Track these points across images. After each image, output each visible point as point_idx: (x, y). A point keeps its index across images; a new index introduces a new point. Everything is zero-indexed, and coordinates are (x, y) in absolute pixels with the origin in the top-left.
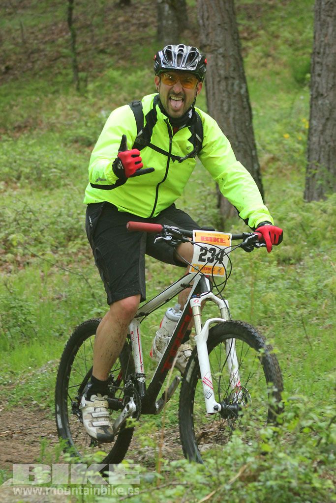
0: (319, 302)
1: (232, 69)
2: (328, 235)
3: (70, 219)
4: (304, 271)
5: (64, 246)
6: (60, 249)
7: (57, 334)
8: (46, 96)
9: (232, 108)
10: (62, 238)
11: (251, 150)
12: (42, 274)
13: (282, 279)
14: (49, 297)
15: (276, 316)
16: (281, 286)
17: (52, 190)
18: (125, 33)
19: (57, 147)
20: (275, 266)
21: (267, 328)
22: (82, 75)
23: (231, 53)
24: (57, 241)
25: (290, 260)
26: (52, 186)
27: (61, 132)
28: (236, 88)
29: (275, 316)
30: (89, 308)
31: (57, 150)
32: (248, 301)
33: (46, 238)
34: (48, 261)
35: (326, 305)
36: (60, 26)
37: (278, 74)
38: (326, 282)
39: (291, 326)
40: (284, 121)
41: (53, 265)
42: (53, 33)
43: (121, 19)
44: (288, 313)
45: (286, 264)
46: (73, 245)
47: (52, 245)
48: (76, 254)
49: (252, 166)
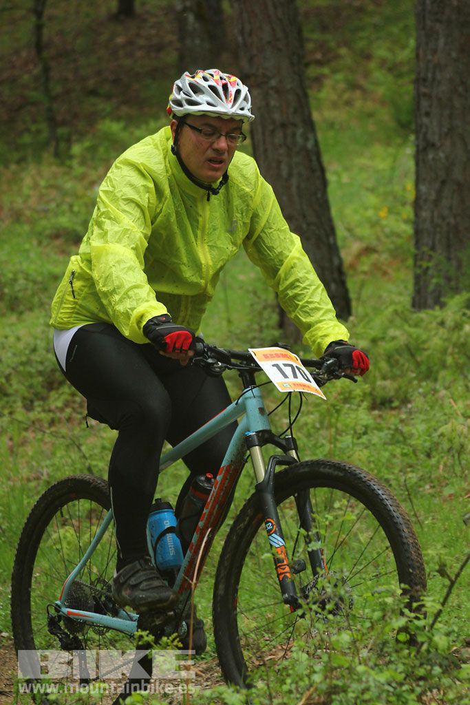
0: (433, 461)
1: (291, 110)
2: (449, 360)
5: (44, 399)
6: (36, 403)
8: (6, 167)
9: (295, 171)
10: (39, 387)
11: (328, 236)
12: (10, 443)
13: (380, 429)
14: (22, 478)
16: (375, 440)
17: (21, 313)
18: (127, 62)
19: (27, 246)
20: (364, 409)
22: (62, 131)
23: (289, 86)
24: (32, 391)
25: (391, 401)
26: (21, 308)
27: (31, 222)
28: (300, 140)
31: (27, 251)
33: (15, 386)
34: (20, 422)
35: (445, 465)
36: (24, 54)
37: (371, 115)
38: (442, 430)
40: (382, 190)
41: (26, 430)
42: (14, 67)
43: (120, 40)
44: (387, 481)
45: (385, 407)
46: (56, 396)
47: (24, 398)
48: (62, 410)
49: (331, 261)
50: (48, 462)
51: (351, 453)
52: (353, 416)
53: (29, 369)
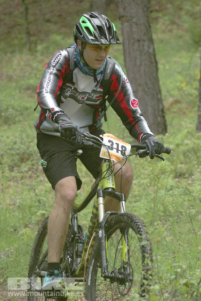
1: (143, 33)
3: (22, 146)
4: (194, 182)
5: (19, 166)
6: (15, 168)
7: (12, 230)
8: (6, 54)
9: (143, 63)
10: (17, 161)
11: (157, 94)
12: (2, 187)
13: (178, 188)
14: (7, 204)
15: (173, 215)
16: (176, 193)
17: (10, 125)
18: (65, 7)
19: (14, 93)
20: (171, 178)
21: (166, 224)
22: (33, 39)
23: (142, 22)
24: (13, 162)
25: (184, 175)
26: (10, 122)
27: (16, 81)
28: (146, 48)
29: (171, 215)
30: (35, 211)
31: (14, 96)
32: (152, 204)
33: (5, 160)
34: (7, 177)
37: (181, 37)
39: (183, 222)
40: (184, 73)
41: (10, 181)
42: (11, 7)
44: (181, 212)
45: (181, 177)
46: (25, 165)
47: (9, 166)
48: (27, 172)
49: (158, 106)
50: (19, 197)
51: (164, 198)
52: (166, 181)
53: (12, 152)
